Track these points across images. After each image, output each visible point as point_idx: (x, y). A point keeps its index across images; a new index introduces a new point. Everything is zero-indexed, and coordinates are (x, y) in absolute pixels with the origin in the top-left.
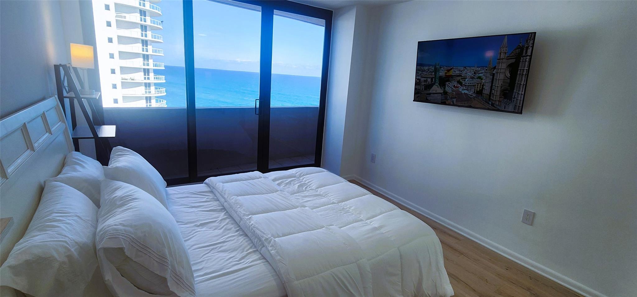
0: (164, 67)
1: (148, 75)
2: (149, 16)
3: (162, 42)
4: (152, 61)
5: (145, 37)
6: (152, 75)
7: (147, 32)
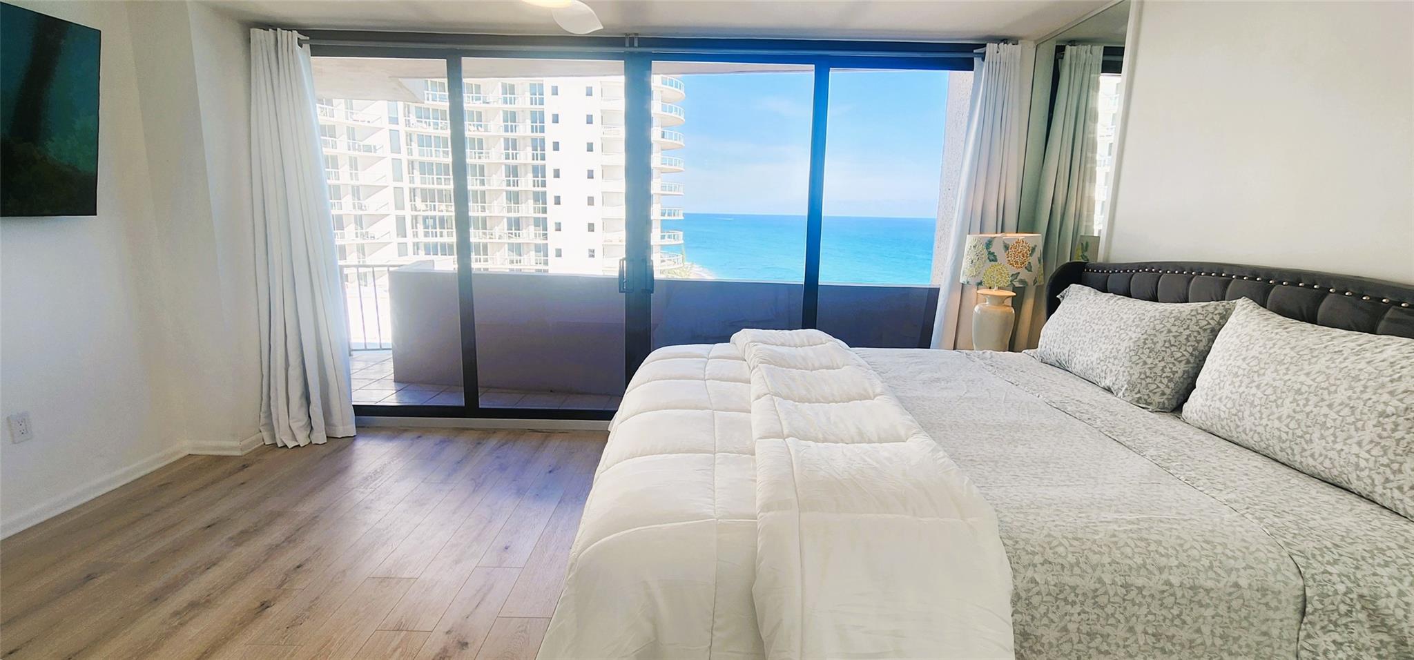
0: (683, 216)
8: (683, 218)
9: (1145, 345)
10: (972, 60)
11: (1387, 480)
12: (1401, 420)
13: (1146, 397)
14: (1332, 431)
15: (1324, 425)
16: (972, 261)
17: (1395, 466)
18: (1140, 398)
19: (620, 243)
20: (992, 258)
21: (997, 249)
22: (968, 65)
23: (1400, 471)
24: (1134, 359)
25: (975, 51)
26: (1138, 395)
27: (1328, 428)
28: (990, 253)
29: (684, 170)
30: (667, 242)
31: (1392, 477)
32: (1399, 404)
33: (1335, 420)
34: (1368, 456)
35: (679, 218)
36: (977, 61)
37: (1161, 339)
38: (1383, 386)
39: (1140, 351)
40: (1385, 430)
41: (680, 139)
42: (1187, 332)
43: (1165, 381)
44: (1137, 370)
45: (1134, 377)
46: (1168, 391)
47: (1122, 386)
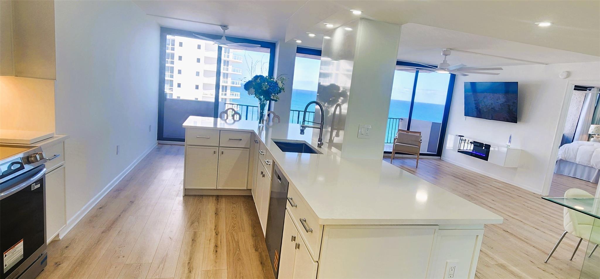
1: (226, 91)
3: (241, 63)
5: (227, 58)
6: (229, 91)
19: (212, 96)
25: (588, 89)
29: (242, 62)
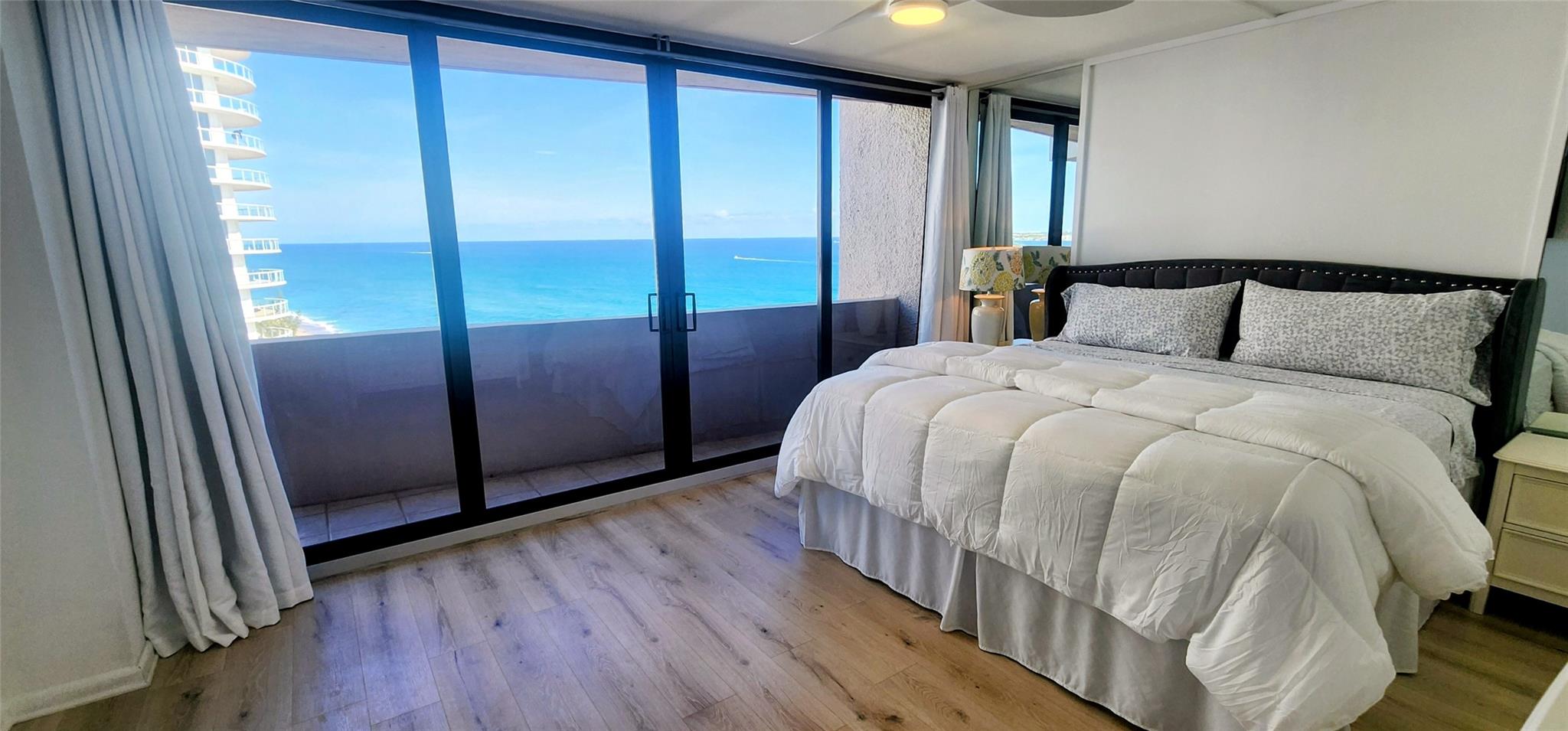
0: (280, 248)
2: (219, 127)
3: (269, 189)
4: (240, 236)
7: (217, 164)
8: (279, 251)
9: (1191, 319)
10: (930, 99)
11: (1412, 368)
12: (1409, 335)
13: (1205, 353)
14: (1312, 344)
15: (1307, 342)
16: (981, 272)
17: (1415, 360)
18: (1201, 355)
20: (1000, 267)
21: (1002, 259)
22: (925, 103)
23: (1418, 362)
24: (1189, 328)
25: (933, 91)
26: (1199, 353)
27: (1310, 344)
28: (997, 264)
30: (259, 284)
31: (1414, 366)
32: (1404, 327)
33: (1312, 338)
34: (1337, 353)
35: (271, 251)
36: (934, 100)
37: (1202, 312)
38: (1390, 319)
39: (1191, 323)
40: (1402, 342)
41: (257, 146)
42: (1217, 306)
43: (1213, 340)
44: (1193, 336)
45: (1193, 341)
46: (1216, 347)
47: (1185, 349)
